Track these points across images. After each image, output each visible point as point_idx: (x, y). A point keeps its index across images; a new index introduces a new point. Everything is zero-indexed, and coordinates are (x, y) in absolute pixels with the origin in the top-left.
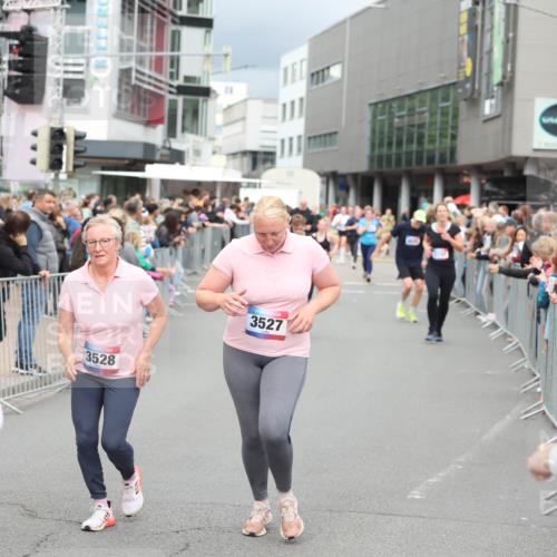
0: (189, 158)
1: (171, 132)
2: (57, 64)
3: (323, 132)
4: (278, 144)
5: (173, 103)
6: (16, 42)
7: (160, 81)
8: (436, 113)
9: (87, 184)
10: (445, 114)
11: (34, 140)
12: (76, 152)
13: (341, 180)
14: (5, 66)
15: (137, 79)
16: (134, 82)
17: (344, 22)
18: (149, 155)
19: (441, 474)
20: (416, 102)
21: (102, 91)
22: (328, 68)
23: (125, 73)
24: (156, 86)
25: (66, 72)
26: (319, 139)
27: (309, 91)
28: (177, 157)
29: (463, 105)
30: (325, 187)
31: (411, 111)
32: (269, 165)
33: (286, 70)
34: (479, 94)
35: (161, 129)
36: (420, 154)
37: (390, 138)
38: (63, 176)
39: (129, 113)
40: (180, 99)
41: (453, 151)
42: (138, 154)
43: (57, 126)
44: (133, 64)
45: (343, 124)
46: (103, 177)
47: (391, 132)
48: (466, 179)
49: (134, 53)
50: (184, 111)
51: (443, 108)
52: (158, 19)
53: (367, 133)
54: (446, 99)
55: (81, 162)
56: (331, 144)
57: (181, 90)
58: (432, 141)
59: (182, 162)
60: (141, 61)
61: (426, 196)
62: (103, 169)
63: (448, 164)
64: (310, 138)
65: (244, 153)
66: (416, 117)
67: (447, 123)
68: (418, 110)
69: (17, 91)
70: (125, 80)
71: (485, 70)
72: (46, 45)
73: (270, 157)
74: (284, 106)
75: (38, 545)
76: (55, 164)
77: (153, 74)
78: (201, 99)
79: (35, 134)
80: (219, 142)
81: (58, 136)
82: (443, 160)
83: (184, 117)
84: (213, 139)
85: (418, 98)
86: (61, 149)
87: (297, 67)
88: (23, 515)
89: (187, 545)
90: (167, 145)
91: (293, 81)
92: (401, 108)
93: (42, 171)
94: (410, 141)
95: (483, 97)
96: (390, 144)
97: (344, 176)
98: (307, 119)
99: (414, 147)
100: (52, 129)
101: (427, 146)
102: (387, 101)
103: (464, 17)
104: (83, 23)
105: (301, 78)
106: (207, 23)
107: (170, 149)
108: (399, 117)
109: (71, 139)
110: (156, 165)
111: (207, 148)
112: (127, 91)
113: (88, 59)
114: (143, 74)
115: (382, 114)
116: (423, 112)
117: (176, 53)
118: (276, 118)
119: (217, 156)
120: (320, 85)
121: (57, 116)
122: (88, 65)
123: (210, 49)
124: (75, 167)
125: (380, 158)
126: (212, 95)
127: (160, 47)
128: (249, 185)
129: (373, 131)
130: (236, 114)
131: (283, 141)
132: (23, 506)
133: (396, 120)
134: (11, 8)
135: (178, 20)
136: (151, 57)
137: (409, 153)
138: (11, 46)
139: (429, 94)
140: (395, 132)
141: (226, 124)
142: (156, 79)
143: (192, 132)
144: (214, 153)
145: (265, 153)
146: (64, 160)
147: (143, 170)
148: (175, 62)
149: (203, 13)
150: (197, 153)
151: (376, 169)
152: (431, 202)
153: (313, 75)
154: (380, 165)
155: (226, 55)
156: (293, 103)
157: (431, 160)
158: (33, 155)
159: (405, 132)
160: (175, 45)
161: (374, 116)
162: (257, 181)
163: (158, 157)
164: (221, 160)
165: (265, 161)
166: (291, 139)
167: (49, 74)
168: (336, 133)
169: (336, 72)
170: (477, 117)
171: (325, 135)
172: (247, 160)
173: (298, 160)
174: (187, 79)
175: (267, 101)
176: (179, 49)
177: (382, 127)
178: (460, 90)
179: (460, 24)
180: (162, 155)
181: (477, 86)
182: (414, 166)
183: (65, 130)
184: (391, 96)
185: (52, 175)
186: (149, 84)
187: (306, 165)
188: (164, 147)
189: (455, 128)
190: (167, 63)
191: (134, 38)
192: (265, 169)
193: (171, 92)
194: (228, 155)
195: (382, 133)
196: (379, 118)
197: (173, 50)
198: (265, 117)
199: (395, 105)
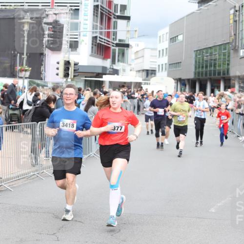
0: (121, 73)
1: (113, 62)
2: (67, 35)
3: (175, 62)
4: (157, 67)
5: (114, 50)
6: (51, 26)
7: (109, 41)
8: (221, 55)
9: (79, 83)
10: (224, 55)
11: (58, 66)
12: (74, 70)
13: (183, 82)
14: (47, 36)
15: (99, 40)
16: (98, 42)
17: (184, 18)
18: (104, 72)
19: (223, 202)
20: (213, 50)
21: (85, 46)
22: (177, 36)
23: (95, 38)
24: (107, 43)
25: (71, 38)
26: (174, 65)
27: (169, 46)
28: (115, 72)
29: (232, 52)
30: (176, 84)
31: (211, 54)
32: (153, 75)
33: (160, 37)
34: (238, 47)
35: (109, 61)
36: (215, 71)
37: (203, 64)
38: (69, 80)
39: (96, 54)
40: (117, 49)
41: (228, 70)
42: (100, 71)
43: (67, 60)
44: (98, 35)
45: (184, 59)
46: (86, 80)
47: (203, 62)
48: (233, 82)
49: (98, 30)
50: (119, 53)
51: (223, 53)
52: (108, 17)
53: (193, 62)
54: (225, 49)
55: (77, 74)
56: (179, 67)
57: (117, 45)
58: (220, 66)
59: (118, 74)
60: (101, 33)
61: (217, 88)
62: (86, 77)
63: (226, 76)
64: (170, 64)
65: (143, 70)
66: (213, 56)
67: (225, 59)
68: (214, 53)
69: (51, 46)
70: (94, 41)
71: (240, 38)
72: (63, 27)
73: (154, 72)
74: (160, 51)
75: (59, 230)
76: (66, 75)
77: (106, 39)
78: (125, 48)
79: (58, 63)
80: (133, 66)
81: (67, 63)
82: (224, 74)
83: (118, 56)
84: (131, 65)
85: (214, 49)
86: (68, 69)
87: (165, 36)
88: (53, 217)
89: (120, 230)
90: (112, 67)
91: (163, 41)
92: (207, 53)
93: (61, 78)
94: (211, 66)
95: (240, 49)
96: (203, 67)
97: (184, 80)
98: (169, 57)
99: (212, 68)
100: (65, 61)
101: (217, 68)
102: (201, 49)
103: (232, 17)
104: (78, 19)
105: (166, 40)
106: (128, 18)
107: (113, 69)
108: (206, 56)
109: (72, 65)
110: (107, 76)
111: (128, 68)
112: (95, 45)
113: (80, 32)
114: (102, 39)
115: (199, 55)
116: (216, 54)
117: (115, 30)
118: (156, 56)
119: (132, 71)
120: (174, 43)
121: (67, 56)
122: (80, 35)
123: (129, 29)
124: (74, 76)
125: (199, 73)
126: (130, 47)
127: (109, 27)
128: (145, 84)
129: (196, 62)
130: (140, 54)
131: (159, 66)
132: (53, 214)
133: (205, 57)
134: (49, 13)
135: (116, 17)
136: (105, 32)
137: (211, 71)
138: (49, 28)
139: (218, 47)
140: (205, 62)
141: (136, 59)
142: (107, 41)
143: (122, 62)
144: (131, 70)
145: (152, 70)
146: (70, 74)
147: (102, 77)
148: (115, 34)
149: (126, 14)
150: (124, 70)
151: (197, 77)
152: (219, 91)
153: (171, 39)
154: (199, 76)
155: (136, 31)
156: (163, 50)
157: (219, 74)
158: (57, 71)
159: (209, 62)
160: (115, 27)
161: (196, 56)
162: (148, 82)
163: (108, 72)
164: (134, 73)
165: (152, 74)
166: (162, 65)
167: (64, 38)
168: (181, 62)
169: (180, 38)
170: (238, 56)
171: (176, 63)
172: (144, 74)
173: (165, 73)
174: (120, 40)
175: (152, 49)
176: (116, 29)
177: (199, 60)
178: (231, 46)
179: (230, 19)
180: (109, 71)
181: (237, 44)
182: (212, 76)
183: (70, 61)
184: (203, 48)
185: (65, 80)
186: (105, 43)
187: (169, 75)
188: (110, 68)
189: (229, 61)
190: (112, 34)
191: (99, 24)
192: (152, 77)
193: (113, 46)
194: (137, 71)
195: (199, 63)
196: (198, 56)
197: (114, 29)
198: (152, 56)
199: (204, 51)
